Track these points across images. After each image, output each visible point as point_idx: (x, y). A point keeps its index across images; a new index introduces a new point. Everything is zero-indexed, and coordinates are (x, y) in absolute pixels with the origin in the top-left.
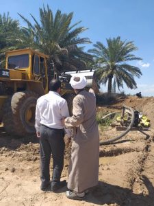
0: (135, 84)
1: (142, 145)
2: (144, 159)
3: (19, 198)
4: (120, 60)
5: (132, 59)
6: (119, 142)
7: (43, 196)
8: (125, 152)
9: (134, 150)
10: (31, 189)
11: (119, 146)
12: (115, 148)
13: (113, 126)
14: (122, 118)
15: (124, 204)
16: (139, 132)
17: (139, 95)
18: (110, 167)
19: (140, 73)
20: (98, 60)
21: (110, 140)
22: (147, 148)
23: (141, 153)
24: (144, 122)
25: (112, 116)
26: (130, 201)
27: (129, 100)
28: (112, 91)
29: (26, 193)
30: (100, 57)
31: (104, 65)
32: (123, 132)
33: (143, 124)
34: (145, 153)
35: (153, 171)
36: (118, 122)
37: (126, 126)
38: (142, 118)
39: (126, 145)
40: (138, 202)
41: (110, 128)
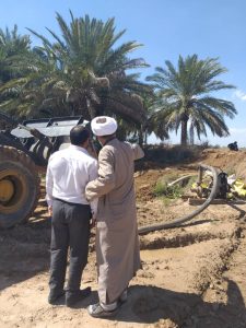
0: (226, 129)
1: (230, 228)
2: (232, 251)
3: (12, 317)
4: (200, 90)
5: (219, 88)
6: (191, 224)
7: (51, 313)
8: (200, 240)
9: (214, 237)
10: (33, 302)
11: (190, 230)
12: (183, 234)
13: (185, 198)
14: (199, 184)
15: (185, 324)
16: (227, 206)
17: (233, 147)
18: (171, 264)
19: (234, 110)
20: (162, 92)
21: (175, 220)
22: (238, 233)
23: (227, 241)
24: (239, 190)
25: (185, 182)
26: (196, 320)
27: (215, 155)
28: (189, 141)
29: (23, 308)
30: (166, 87)
31: (172, 100)
32: (199, 207)
33: (236, 194)
34: (234, 241)
35: (244, 269)
36: (193, 191)
37: (206, 197)
38: (234, 183)
39: (203, 228)
40: (209, 322)
41: (180, 201)
